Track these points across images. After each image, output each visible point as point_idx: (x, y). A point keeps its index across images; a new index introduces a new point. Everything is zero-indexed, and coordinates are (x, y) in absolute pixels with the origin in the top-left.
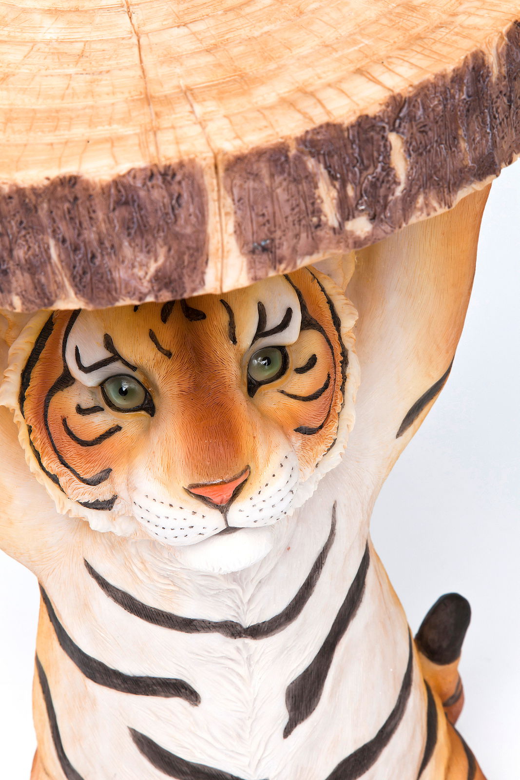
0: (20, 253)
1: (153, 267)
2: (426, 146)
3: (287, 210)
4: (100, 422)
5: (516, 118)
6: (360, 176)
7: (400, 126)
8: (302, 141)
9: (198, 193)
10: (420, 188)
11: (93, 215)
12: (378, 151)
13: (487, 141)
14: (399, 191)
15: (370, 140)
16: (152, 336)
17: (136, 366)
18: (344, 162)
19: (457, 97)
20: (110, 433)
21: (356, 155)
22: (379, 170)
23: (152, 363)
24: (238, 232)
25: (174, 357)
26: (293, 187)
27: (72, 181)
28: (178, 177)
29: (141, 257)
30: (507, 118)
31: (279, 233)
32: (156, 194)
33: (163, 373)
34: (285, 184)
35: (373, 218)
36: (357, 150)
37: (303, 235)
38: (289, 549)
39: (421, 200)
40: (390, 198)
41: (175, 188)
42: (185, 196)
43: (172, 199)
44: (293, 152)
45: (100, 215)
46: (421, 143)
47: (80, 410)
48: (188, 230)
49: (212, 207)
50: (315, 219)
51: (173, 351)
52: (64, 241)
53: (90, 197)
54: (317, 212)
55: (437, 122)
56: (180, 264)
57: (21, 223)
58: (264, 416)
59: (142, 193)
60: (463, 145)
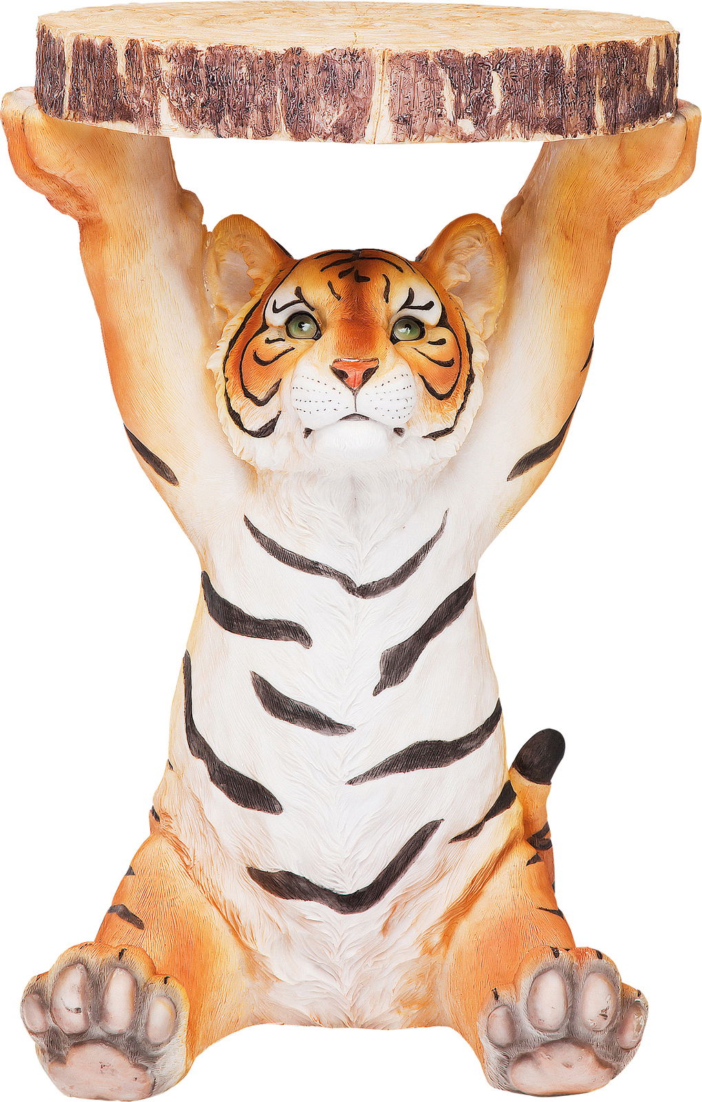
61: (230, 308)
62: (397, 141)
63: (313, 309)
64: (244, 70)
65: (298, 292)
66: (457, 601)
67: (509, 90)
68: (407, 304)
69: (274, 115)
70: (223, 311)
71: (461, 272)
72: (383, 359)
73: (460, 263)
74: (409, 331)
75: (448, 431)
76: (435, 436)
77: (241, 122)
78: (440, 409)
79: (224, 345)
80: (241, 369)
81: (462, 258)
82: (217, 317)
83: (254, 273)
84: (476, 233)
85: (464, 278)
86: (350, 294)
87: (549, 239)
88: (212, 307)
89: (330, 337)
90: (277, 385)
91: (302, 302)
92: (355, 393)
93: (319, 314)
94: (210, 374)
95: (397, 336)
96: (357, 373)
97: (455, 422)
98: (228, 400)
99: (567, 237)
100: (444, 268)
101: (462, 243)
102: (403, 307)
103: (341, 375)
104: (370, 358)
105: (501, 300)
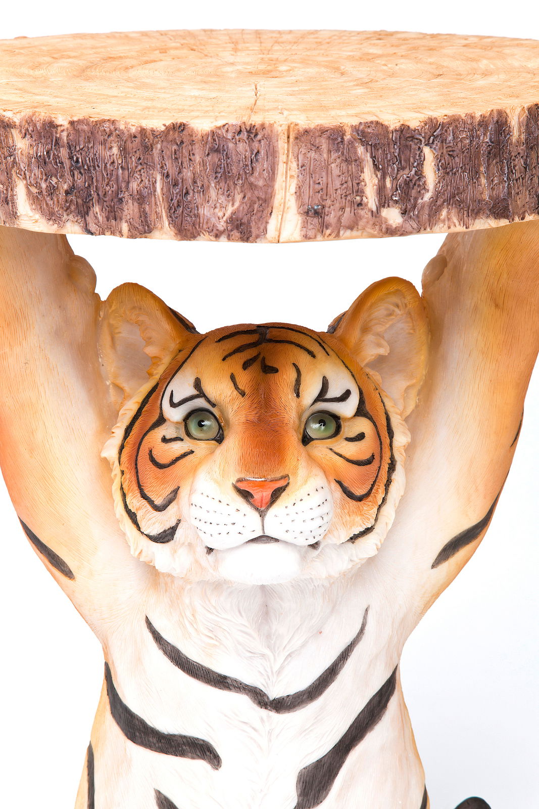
0: (134, 185)
1: (230, 210)
2: (453, 169)
3: (337, 184)
4: (177, 448)
5: (531, 183)
6: (397, 174)
7: (433, 143)
8: (355, 129)
9: (272, 153)
10: (444, 202)
11: (192, 157)
12: (414, 158)
13: (504, 187)
14: (427, 197)
15: (408, 147)
16: (233, 378)
17: (215, 403)
18: (387, 158)
19: (481, 138)
20: (184, 455)
21: (396, 154)
22: (413, 172)
23: (228, 399)
24: (298, 194)
25: (246, 397)
26: (344, 165)
27: (181, 128)
28: (259, 137)
29: (222, 199)
30: (523, 179)
31: (328, 202)
32: (241, 147)
33: (235, 407)
34: (338, 161)
35: (404, 213)
36: (397, 150)
37: (348, 210)
38: (320, 633)
39: (444, 213)
40: (420, 201)
41: (256, 145)
42: (262, 152)
43: (252, 154)
44: (348, 137)
45: (197, 158)
46: (448, 164)
47: (165, 440)
48: (261, 183)
49: (281, 168)
50: (358, 198)
51: (247, 391)
52: (168, 176)
53: (192, 143)
54: (360, 192)
55: (463, 152)
56: (251, 212)
57: (140, 159)
58: (311, 459)
59: (231, 145)
60: (483, 181)
61: (127, 387)
62: (307, 238)
63: (214, 405)
64: (115, 150)
65: (198, 384)
66: (380, 702)
67: (445, 169)
68: (321, 397)
69: (154, 207)
70: (119, 389)
71: (379, 345)
72: (295, 474)
73: (378, 335)
74: (323, 427)
75: (368, 530)
76: (353, 539)
77: (113, 214)
78: (360, 512)
79: (119, 433)
80: (136, 464)
81: (379, 329)
82: (112, 396)
83: (151, 351)
84: (395, 299)
85: (383, 351)
86: (256, 388)
87: (476, 308)
88: (108, 383)
89: (233, 443)
90: (176, 492)
91: (201, 397)
92: (262, 514)
93: (222, 411)
94: (105, 462)
95: (311, 434)
96: (265, 494)
97: (376, 520)
98: (124, 496)
99: (497, 306)
100: (360, 342)
101: (380, 311)
102: (316, 400)
103: (246, 495)
104: (278, 475)
105: (421, 372)
